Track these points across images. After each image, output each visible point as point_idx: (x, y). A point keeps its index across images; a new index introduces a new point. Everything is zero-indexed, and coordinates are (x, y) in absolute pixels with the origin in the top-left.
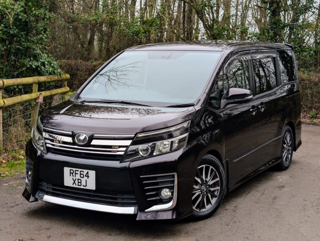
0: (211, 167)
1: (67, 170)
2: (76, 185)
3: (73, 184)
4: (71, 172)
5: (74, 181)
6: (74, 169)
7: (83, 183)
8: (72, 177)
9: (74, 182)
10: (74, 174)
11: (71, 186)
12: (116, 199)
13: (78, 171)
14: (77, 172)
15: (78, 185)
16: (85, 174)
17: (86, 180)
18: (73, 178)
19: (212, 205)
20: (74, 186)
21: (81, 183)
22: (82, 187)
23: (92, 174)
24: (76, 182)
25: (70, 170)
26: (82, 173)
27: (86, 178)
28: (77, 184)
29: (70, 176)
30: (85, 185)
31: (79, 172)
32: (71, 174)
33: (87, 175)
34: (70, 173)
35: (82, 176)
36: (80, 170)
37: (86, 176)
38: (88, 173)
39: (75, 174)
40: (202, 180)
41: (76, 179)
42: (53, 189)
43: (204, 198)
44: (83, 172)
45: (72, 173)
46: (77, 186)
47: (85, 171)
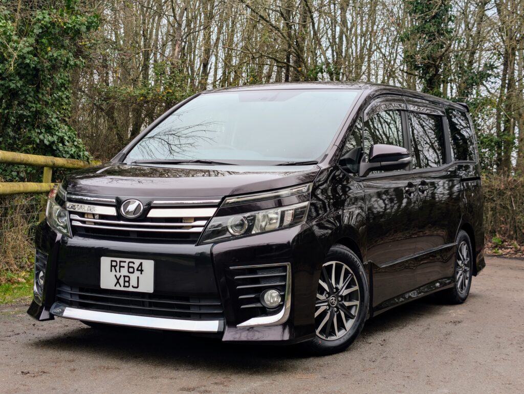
0: (345, 266)
1: (105, 262)
2: (120, 286)
3: (115, 286)
4: (113, 264)
5: (118, 280)
6: (118, 260)
7: (133, 282)
8: (115, 273)
9: (118, 282)
10: (117, 268)
11: (112, 287)
12: (188, 307)
13: (125, 262)
14: (122, 264)
15: (124, 286)
16: (136, 266)
17: (138, 277)
18: (115, 276)
19: (346, 330)
20: (118, 288)
21: (129, 282)
22: (131, 289)
23: (149, 266)
24: (121, 281)
25: (112, 261)
26: (131, 265)
27: (137, 273)
28: (122, 285)
29: (111, 271)
30: (136, 286)
31: (126, 265)
32: (113, 268)
33: (140, 268)
34: (112, 266)
35: (131, 270)
36: (128, 260)
37: (138, 270)
38: (141, 264)
39: (120, 267)
40: (330, 286)
41: (121, 276)
42: (81, 297)
43: (333, 317)
44: (134, 263)
45: (115, 267)
46: (122, 289)
47: (137, 262)
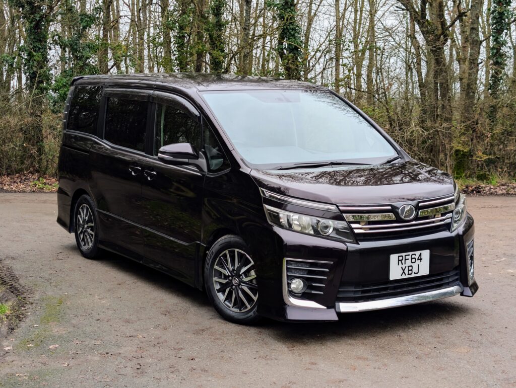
1: (394, 258)
3: (402, 275)
6: (403, 254)
7: (415, 270)
8: (402, 266)
9: (404, 272)
10: (403, 261)
12: (441, 280)
13: (409, 255)
14: (407, 257)
16: (417, 257)
17: (418, 265)
20: (404, 277)
21: (411, 270)
22: (413, 275)
23: (426, 254)
25: (399, 257)
27: (418, 262)
28: (407, 273)
29: (399, 264)
30: (417, 272)
33: (420, 258)
34: (399, 260)
35: (414, 260)
36: (411, 253)
38: (420, 255)
41: (406, 267)
42: (363, 292)
44: (415, 255)
45: (401, 260)
46: (407, 276)
47: (418, 253)
